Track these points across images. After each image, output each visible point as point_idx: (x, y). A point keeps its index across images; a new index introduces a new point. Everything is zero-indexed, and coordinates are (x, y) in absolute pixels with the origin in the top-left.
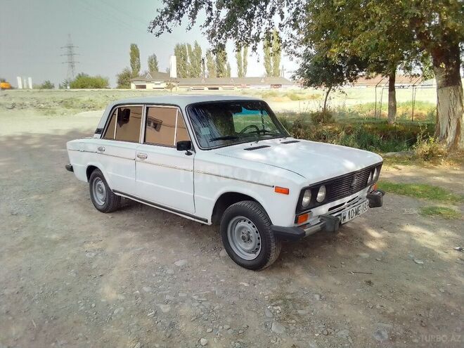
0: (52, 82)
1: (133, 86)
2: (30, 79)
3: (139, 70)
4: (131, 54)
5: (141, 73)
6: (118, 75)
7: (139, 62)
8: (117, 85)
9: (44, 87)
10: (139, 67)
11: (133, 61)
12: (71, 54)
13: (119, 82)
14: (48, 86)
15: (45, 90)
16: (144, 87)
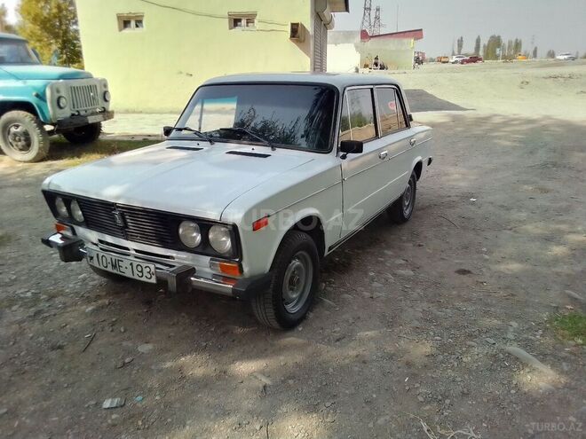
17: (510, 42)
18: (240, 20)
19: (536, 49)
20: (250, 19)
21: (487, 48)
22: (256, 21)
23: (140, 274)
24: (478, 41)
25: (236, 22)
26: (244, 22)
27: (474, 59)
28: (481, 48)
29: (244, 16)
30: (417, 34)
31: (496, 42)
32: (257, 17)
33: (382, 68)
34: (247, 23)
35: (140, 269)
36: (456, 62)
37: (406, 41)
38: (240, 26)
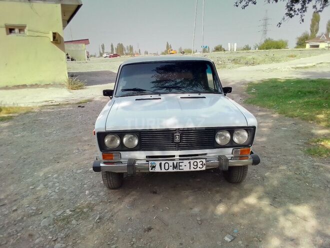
0: (249, 46)
1: (308, 46)
2: (235, 44)
3: (316, 33)
4: (312, 20)
5: (318, 35)
6: (298, 38)
7: (318, 26)
8: (295, 45)
9: (244, 49)
10: (317, 30)
11: (313, 26)
12: (265, 25)
13: (297, 44)
14: (247, 48)
15: (245, 51)
16: (318, 46)
17: (127, 47)
18: (14, 29)
19: (140, 50)
20: (22, 29)
21: (117, 50)
22: (26, 30)
23: (195, 167)
24: (112, 46)
25: (11, 30)
26: (17, 30)
27: (115, 56)
28: (114, 50)
29: (17, 27)
30: (86, 41)
31: (121, 47)
32: (27, 28)
33: (72, 60)
34: (20, 31)
35: (195, 164)
36: (106, 57)
37: (80, 45)
38: (15, 33)
